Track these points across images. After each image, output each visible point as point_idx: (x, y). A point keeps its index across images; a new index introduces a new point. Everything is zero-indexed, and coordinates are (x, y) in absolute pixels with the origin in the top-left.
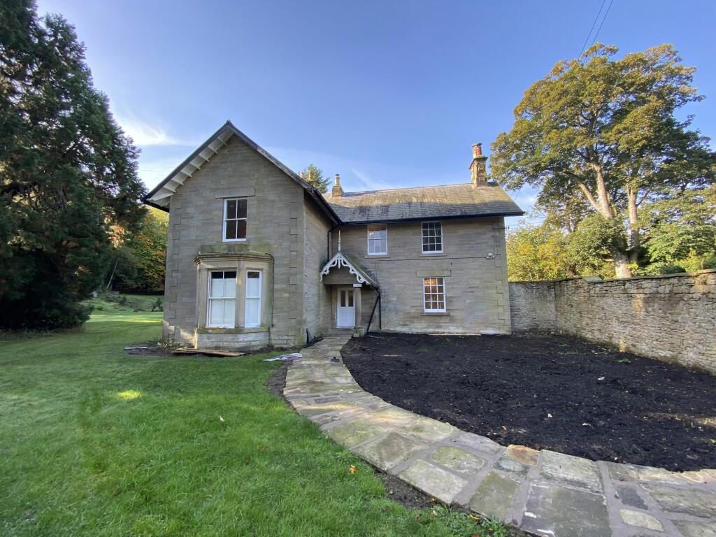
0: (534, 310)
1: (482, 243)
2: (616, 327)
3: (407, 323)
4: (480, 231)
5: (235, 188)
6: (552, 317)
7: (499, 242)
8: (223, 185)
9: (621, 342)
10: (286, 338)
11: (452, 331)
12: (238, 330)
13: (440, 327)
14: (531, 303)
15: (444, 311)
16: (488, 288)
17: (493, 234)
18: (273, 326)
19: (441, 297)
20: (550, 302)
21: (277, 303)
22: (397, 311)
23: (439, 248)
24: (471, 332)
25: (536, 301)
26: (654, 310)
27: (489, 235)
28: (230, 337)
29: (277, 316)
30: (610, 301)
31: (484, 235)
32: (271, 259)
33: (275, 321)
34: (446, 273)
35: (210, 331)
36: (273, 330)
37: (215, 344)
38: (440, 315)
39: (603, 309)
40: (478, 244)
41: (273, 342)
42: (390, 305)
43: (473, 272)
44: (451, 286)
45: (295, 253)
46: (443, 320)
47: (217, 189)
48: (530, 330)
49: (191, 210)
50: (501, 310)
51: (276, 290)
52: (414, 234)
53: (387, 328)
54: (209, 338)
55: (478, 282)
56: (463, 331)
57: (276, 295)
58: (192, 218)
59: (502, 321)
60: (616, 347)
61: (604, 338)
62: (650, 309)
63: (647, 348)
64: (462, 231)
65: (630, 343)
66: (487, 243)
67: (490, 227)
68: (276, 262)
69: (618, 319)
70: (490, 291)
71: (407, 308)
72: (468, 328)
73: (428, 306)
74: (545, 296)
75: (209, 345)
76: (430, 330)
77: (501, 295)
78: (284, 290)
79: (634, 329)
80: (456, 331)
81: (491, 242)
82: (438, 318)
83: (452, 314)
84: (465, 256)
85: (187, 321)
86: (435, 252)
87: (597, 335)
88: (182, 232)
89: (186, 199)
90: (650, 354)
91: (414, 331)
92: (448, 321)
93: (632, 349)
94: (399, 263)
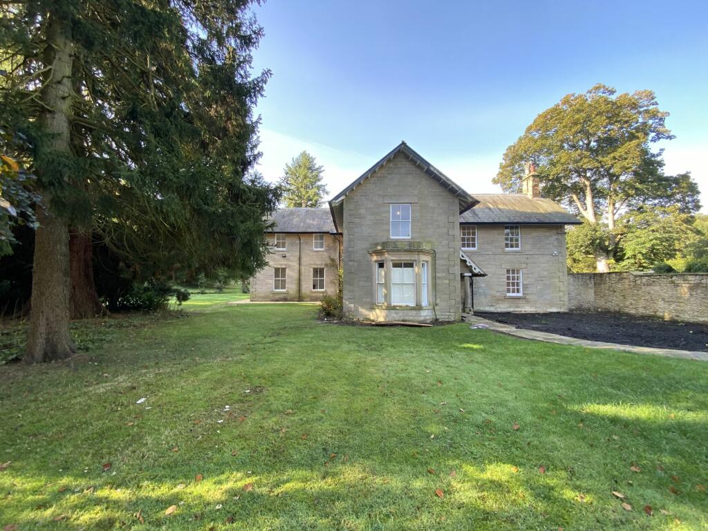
0: (579, 295)
1: (550, 243)
2: (661, 304)
3: (494, 304)
4: (548, 234)
5: (400, 196)
6: (592, 299)
7: (561, 244)
8: (390, 192)
9: (666, 314)
10: (448, 314)
11: (527, 310)
12: (418, 307)
13: (518, 307)
14: (578, 289)
15: (520, 295)
16: (553, 277)
17: (557, 237)
18: (436, 305)
19: (518, 285)
20: (591, 288)
21: (439, 288)
22: (485, 295)
23: (517, 246)
24: (541, 311)
25: (581, 287)
26: (697, 294)
27: (554, 237)
28: (414, 312)
29: (440, 297)
30: (657, 288)
31: (551, 237)
32: (433, 254)
33: (438, 301)
34: (524, 266)
35: (398, 308)
36: (437, 308)
37: (402, 318)
38: (519, 298)
39: (649, 293)
40: (547, 244)
41: (438, 317)
42: (481, 291)
43: (543, 265)
44: (526, 276)
45: (452, 249)
46: (521, 301)
47: (386, 196)
48: (577, 309)
49: (362, 211)
50: (562, 294)
51: (439, 278)
52: (499, 234)
53: (478, 308)
54: (396, 313)
55: (545, 273)
56: (535, 310)
57: (438, 281)
58: (364, 218)
59: (562, 302)
60: (662, 318)
61: (649, 312)
62: (694, 293)
63: (688, 317)
64: (536, 234)
65: (674, 314)
66: (553, 243)
67: (555, 232)
68: (437, 256)
69: (663, 299)
70: (554, 280)
71: (494, 293)
72: (539, 308)
73: (508, 291)
74: (587, 285)
75: (397, 318)
76: (511, 310)
77: (562, 283)
78: (445, 278)
79: (679, 306)
80: (530, 310)
81: (556, 243)
82: (517, 300)
83: (527, 297)
84: (537, 253)
85: (364, 300)
86: (514, 249)
87: (641, 311)
88: (356, 230)
89: (357, 202)
90: (692, 320)
91: (499, 310)
92: (524, 302)
93: (676, 318)
94: (488, 257)
